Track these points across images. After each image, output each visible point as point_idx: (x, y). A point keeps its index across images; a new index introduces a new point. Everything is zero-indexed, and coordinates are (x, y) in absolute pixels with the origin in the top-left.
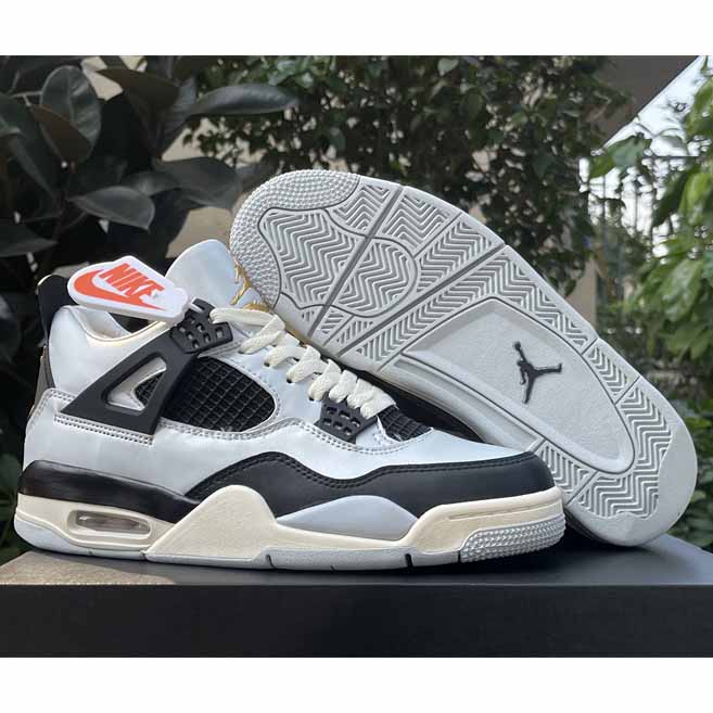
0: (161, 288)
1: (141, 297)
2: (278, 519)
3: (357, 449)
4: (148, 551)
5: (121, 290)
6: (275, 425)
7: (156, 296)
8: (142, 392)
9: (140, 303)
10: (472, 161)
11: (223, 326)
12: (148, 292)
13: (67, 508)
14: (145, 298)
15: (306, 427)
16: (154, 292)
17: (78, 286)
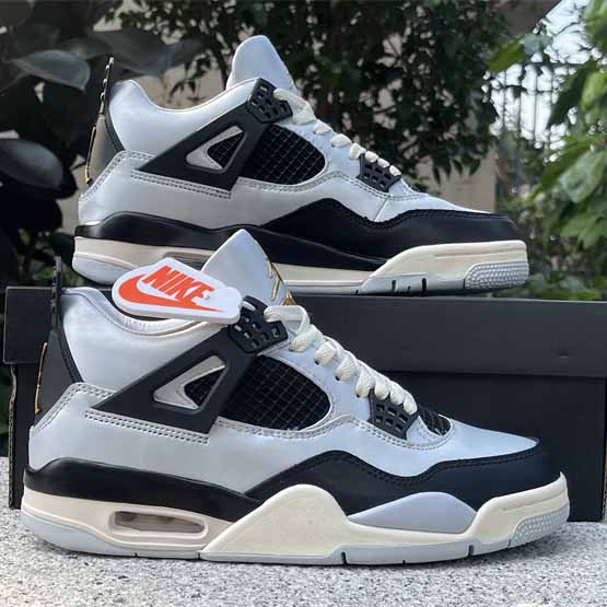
0: (211, 289)
1: (193, 300)
2: (350, 516)
3: (410, 446)
4: (204, 551)
5: (170, 293)
6: (332, 424)
7: (209, 297)
8: (193, 390)
9: (193, 306)
10: (383, 48)
11: (278, 325)
12: (199, 293)
13: (108, 509)
14: (196, 300)
15: (360, 425)
16: (206, 293)
17: (122, 292)
